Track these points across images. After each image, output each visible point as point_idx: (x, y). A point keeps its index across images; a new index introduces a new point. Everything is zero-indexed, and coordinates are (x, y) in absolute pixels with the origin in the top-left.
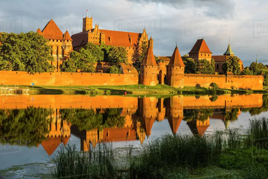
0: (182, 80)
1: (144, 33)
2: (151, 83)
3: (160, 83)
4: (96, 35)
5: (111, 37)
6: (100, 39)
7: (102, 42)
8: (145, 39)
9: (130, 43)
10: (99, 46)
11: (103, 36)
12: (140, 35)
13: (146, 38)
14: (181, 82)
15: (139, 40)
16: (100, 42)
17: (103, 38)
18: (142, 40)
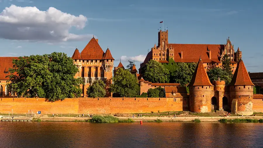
0: (249, 104)
1: (229, 44)
2: (201, 108)
3: (217, 108)
4: (162, 51)
5: (182, 52)
6: (168, 55)
7: (170, 58)
8: (230, 52)
9: (209, 58)
10: (167, 64)
11: (172, 52)
12: (222, 47)
13: (232, 50)
14: (247, 107)
15: (221, 54)
16: (168, 59)
17: (172, 53)
18: (226, 53)
